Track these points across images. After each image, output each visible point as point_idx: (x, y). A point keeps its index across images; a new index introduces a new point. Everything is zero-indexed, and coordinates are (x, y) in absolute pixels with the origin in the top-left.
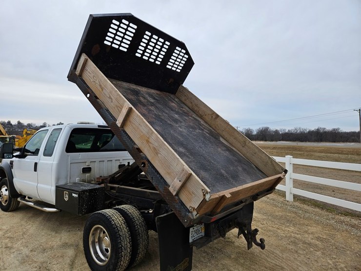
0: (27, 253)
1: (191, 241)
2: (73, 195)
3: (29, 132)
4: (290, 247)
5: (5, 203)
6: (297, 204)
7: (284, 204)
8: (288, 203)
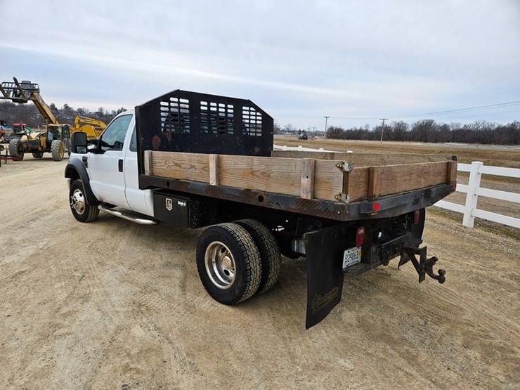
0: (125, 270)
1: (344, 266)
2: (179, 203)
3: (82, 121)
4: (472, 285)
5: (81, 212)
6: (479, 231)
7: (459, 231)
8: (465, 230)
